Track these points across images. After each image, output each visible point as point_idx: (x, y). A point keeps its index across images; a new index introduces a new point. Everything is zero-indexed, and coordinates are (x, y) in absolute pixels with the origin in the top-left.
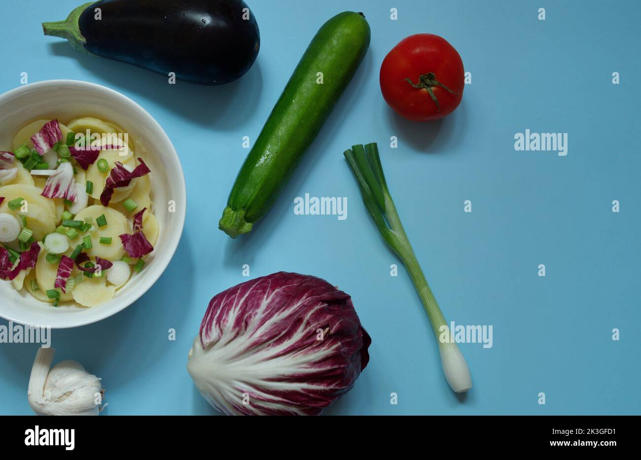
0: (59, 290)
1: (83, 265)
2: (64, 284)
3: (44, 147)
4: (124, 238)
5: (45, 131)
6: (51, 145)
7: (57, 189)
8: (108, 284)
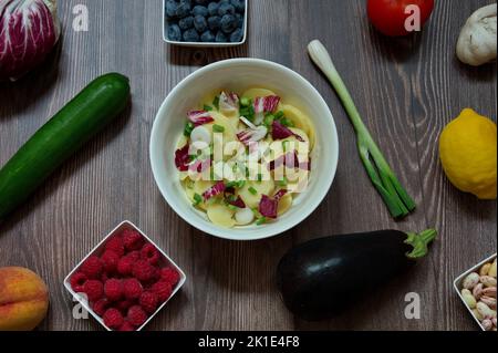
0: (203, 198)
1: (227, 195)
2: (208, 197)
3: (260, 108)
4: (264, 198)
5: (268, 99)
6: (265, 110)
7: (248, 138)
8: (234, 217)
